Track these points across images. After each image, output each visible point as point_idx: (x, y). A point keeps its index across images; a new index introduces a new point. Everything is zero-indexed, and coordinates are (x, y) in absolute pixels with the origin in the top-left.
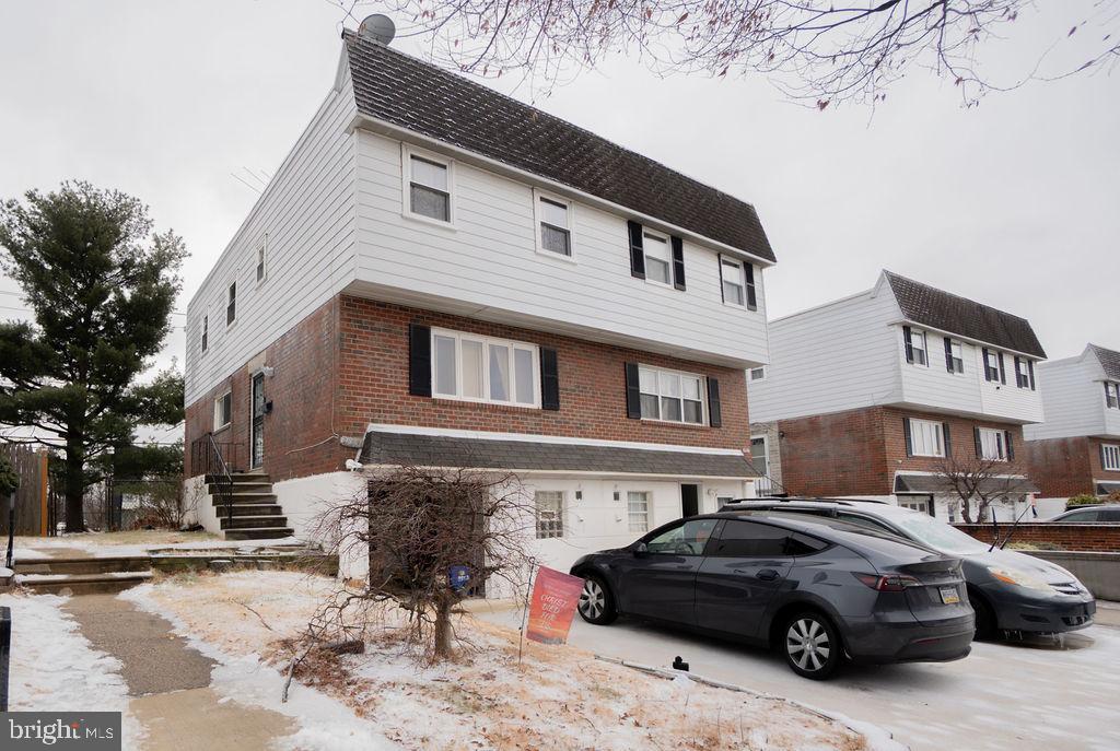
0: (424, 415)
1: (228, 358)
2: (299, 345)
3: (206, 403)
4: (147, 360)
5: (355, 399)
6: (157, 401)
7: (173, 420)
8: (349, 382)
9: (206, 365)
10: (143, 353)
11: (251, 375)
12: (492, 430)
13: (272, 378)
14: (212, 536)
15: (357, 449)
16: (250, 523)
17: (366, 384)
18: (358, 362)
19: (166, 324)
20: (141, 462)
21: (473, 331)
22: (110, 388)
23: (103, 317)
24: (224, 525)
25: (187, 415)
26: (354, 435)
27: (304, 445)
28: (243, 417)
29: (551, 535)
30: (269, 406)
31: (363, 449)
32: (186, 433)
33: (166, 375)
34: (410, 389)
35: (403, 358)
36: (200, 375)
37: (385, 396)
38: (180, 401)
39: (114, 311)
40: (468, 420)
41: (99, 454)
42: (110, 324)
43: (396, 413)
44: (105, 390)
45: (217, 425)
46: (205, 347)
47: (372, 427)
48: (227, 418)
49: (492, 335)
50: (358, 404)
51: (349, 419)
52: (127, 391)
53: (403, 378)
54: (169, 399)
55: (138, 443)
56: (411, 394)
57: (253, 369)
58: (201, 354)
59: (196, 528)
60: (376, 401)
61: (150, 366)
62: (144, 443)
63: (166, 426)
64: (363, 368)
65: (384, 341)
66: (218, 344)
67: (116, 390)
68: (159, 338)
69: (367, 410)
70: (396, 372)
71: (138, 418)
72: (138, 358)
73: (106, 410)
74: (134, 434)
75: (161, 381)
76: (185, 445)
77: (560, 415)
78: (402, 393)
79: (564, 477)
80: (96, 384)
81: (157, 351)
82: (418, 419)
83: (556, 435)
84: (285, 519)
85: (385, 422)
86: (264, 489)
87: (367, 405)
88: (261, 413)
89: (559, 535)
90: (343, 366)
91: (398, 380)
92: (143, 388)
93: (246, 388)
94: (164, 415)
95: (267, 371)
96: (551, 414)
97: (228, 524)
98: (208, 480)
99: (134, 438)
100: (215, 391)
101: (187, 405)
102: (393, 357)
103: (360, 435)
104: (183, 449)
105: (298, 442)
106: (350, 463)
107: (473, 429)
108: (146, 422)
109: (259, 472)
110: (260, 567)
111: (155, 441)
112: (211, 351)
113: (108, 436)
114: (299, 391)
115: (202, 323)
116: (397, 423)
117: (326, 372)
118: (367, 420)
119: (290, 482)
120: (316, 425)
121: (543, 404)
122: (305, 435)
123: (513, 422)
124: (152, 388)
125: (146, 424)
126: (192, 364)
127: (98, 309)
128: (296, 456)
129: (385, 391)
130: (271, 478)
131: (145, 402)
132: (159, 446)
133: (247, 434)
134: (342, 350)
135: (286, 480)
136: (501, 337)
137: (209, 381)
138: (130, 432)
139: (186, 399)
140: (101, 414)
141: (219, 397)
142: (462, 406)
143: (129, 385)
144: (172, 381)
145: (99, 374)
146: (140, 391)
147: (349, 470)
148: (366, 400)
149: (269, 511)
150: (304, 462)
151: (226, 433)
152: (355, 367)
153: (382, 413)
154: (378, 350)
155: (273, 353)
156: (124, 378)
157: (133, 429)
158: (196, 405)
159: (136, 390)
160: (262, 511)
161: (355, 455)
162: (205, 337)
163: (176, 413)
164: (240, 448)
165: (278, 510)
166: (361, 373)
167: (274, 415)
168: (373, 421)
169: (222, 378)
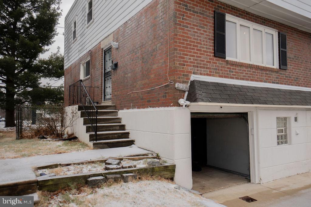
0: (222, 70)
1: (88, 41)
2: (138, 26)
3: (76, 66)
4: (46, 47)
5: (184, 58)
6: (50, 67)
7: (59, 76)
8: (180, 46)
9: (75, 47)
10: (44, 44)
11: (102, 49)
12: (256, 81)
13: (117, 49)
14: (84, 145)
15: (184, 92)
16: (107, 137)
17: (190, 48)
18: (185, 33)
19: (54, 31)
20: (43, 95)
21: (247, 19)
22: (27, 60)
23: (23, 26)
24: (92, 138)
25: (65, 73)
26: (184, 82)
27: (142, 89)
28: (97, 72)
29: (282, 143)
30: (116, 65)
31: (188, 91)
32: (65, 82)
33: (55, 55)
34: (214, 53)
35: (210, 33)
36: (72, 52)
37: (200, 57)
38: (62, 67)
39: (28, 23)
40: (244, 74)
41: (22, 91)
42: (26, 30)
43: (207, 68)
44: (25, 61)
45: (82, 77)
46: (75, 36)
47: (193, 77)
48: (87, 73)
49: (256, 22)
50: (186, 62)
51: (180, 71)
52: (36, 62)
53: (210, 46)
54: (56, 66)
55: (41, 85)
56: (215, 56)
57: (104, 46)
58: (73, 41)
59: (72, 138)
60: (196, 60)
61: (47, 50)
62: (44, 86)
63: (55, 79)
64: (189, 37)
65: (200, 20)
66: (82, 35)
67: (30, 61)
68: (51, 37)
69: (191, 66)
70: (206, 41)
71: (41, 74)
72: (41, 47)
73: (26, 70)
74: (39, 82)
75: (52, 57)
76: (65, 87)
77: (287, 73)
78: (210, 56)
79: (289, 109)
80: (20, 57)
81: (50, 44)
82: (218, 73)
83: (285, 84)
84: (128, 133)
85: (201, 74)
86: (114, 114)
87: (191, 62)
88: (110, 69)
89: (286, 142)
90: (176, 35)
91: (208, 47)
92: (44, 60)
93: (99, 56)
94: (54, 73)
95: (115, 45)
96: (283, 72)
97: (95, 138)
98: (80, 108)
99: (39, 84)
100: (81, 60)
101: (65, 68)
102: (205, 31)
103: (187, 82)
104: (63, 89)
105: (138, 87)
106: (182, 101)
107: (247, 80)
108: (45, 76)
109: (109, 103)
110: (125, 180)
111: (50, 85)
112: (78, 39)
113: (26, 83)
114: (138, 55)
115: (73, 25)
116: (208, 75)
117: (162, 40)
118: (191, 72)
119: (131, 111)
120: (152, 76)
121: (280, 66)
122: (143, 82)
123: (266, 76)
124: (48, 61)
125: (45, 77)
126: (68, 47)
127: (20, 21)
128: (136, 95)
129: (201, 54)
130: (116, 107)
131: (45, 67)
132: (52, 87)
133: (100, 81)
134: (176, 24)
135: (128, 109)
136: (260, 24)
137: (77, 54)
138: (38, 81)
139: (65, 65)
140: (23, 72)
141: (83, 62)
142: (241, 65)
143: (37, 59)
144: (58, 58)
145: (21, 53)
146: (43, 62)
147: (182, 106)
148: (190, 59)
149: (118, 128)
150: (142, 99)
151: (87, 81)
152: (183, 36)
153: (199, 68)
154: (197, 26)
155: (117, 35)
156: (35, 56)
157: (39, 79)
158: (71, 67)
159: (40, 61)
160: (114, 128)
161: (184, 96)
162: (75, 32)
163: (59, 73)
164: (96, 89)
165: (123, 127)
166: (187, 41)
167: (119, 71)
168: (194, 73)
169: (85, 52)
